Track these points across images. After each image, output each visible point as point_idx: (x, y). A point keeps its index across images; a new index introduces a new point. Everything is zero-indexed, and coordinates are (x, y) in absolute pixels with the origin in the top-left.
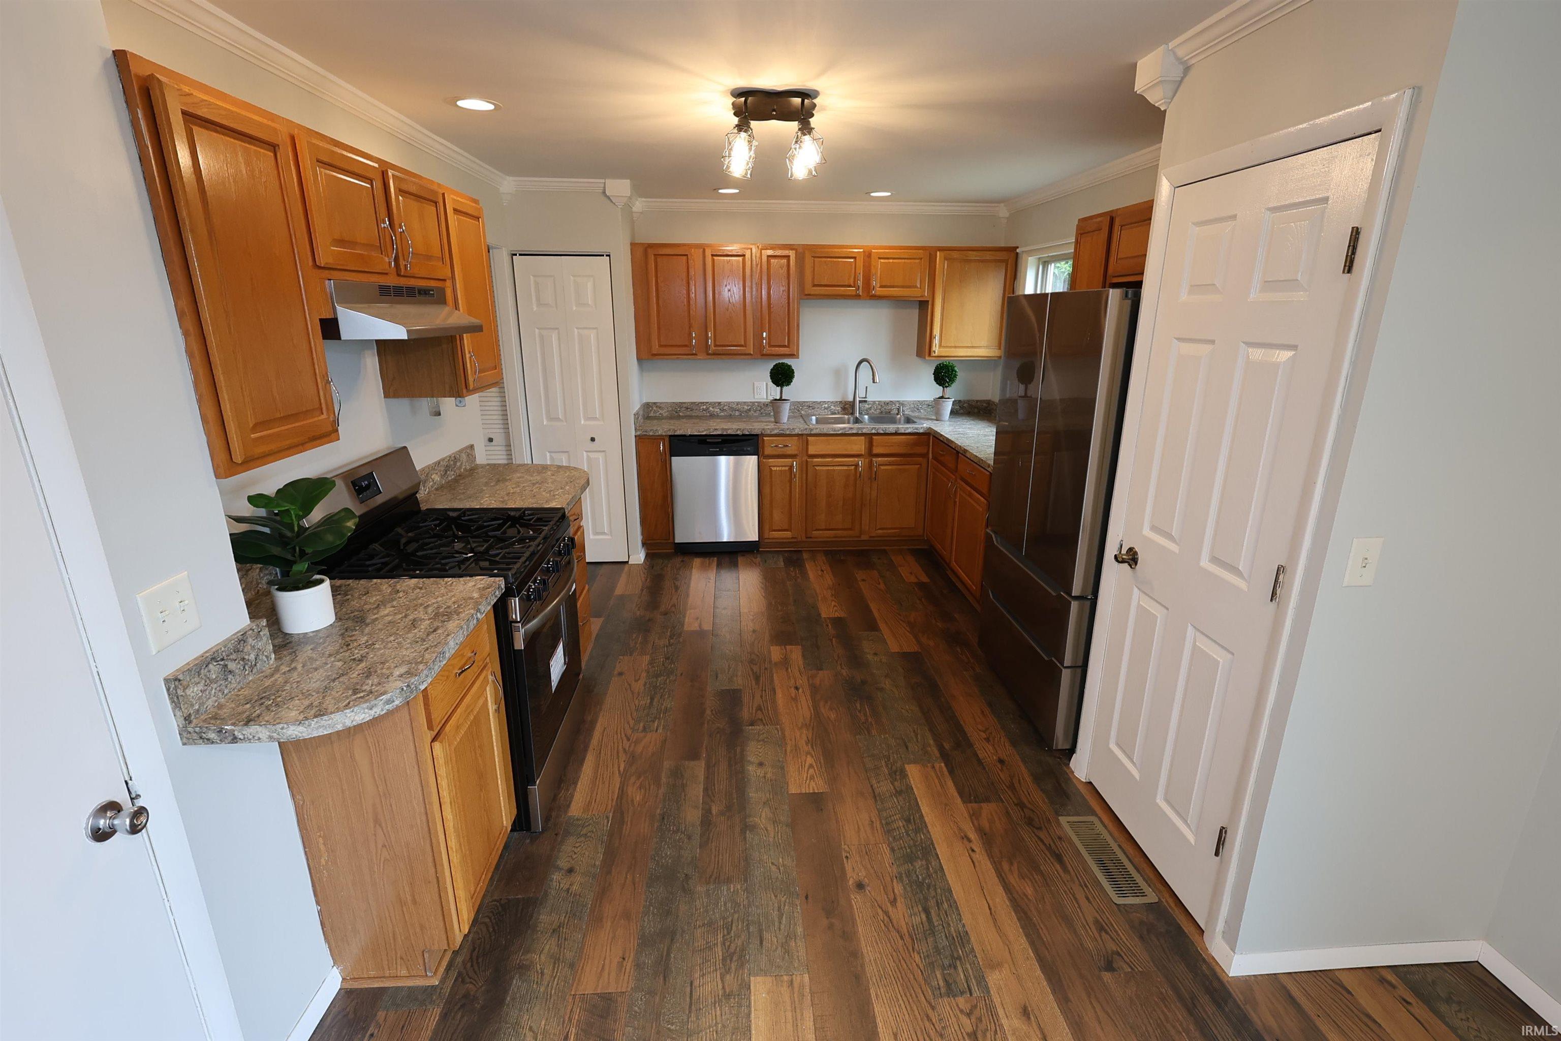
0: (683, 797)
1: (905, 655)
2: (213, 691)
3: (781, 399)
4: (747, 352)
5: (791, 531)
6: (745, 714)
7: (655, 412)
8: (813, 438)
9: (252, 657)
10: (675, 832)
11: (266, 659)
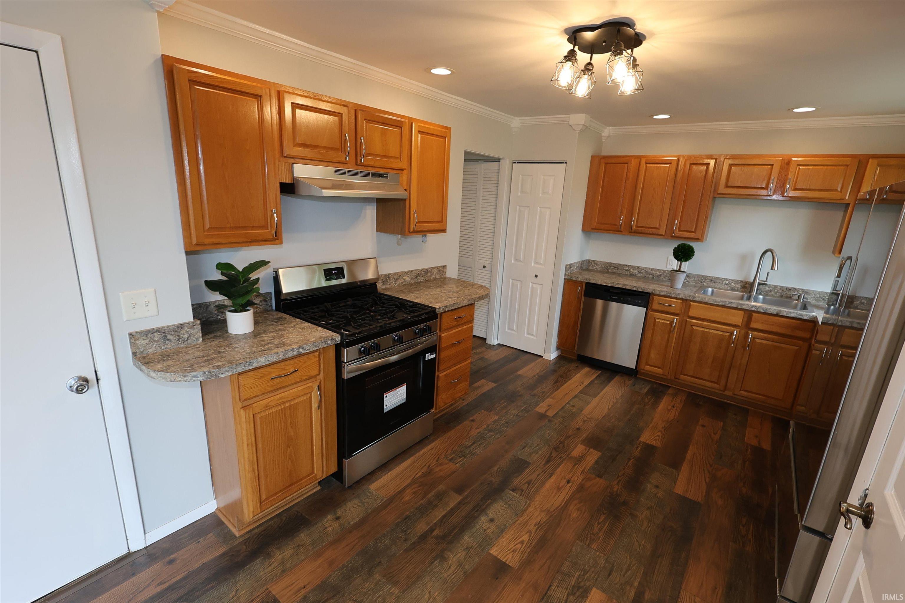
0: (428, 513)
1: (683, 500)
2: (154, 346)
3: (679, 271)
4: (661, 233)
5: (663, 369)
6: (516, 482)
7: (593, 266)
8: (695, 304)
9: (186, 336)
10: (403, 531)
11: (195, 340)
